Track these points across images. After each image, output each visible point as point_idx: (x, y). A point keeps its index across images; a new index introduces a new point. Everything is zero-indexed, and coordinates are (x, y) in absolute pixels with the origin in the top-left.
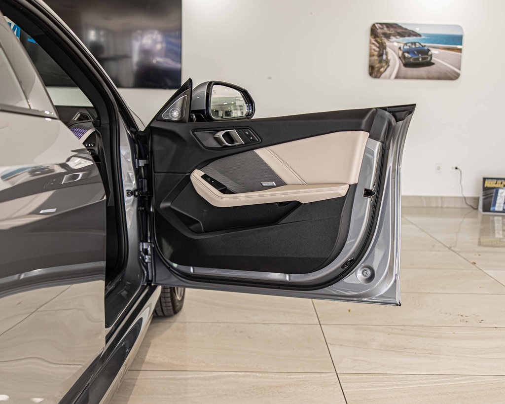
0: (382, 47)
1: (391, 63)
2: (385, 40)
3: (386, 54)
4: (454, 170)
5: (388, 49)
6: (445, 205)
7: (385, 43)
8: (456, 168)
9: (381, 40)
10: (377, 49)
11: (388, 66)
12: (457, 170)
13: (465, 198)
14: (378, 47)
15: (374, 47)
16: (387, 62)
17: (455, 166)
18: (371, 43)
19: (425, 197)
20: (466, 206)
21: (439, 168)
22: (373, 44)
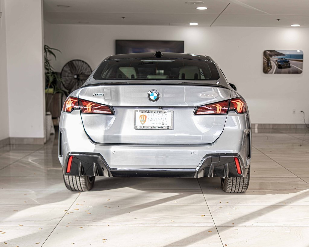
0: (269, 61)
1: (273, 67)
2: (270, 57)
3: (271, 63)
4: (301, 112)
5: (271, 61)
6: (298, 128)
7: (270, 59)
8: (302, 111)
9: (268, 57)
10: (266, 61)
11: (271, 68)
12: (303, 113)
13: (306, 124)
14: (267, 60)
15: (265, 60)
16: (271, 67)
17: (301, 111)
18: (264, 59)
19: (289, 124)
20: (306, 128)
21: (294, 112)
22: (265, 59)
